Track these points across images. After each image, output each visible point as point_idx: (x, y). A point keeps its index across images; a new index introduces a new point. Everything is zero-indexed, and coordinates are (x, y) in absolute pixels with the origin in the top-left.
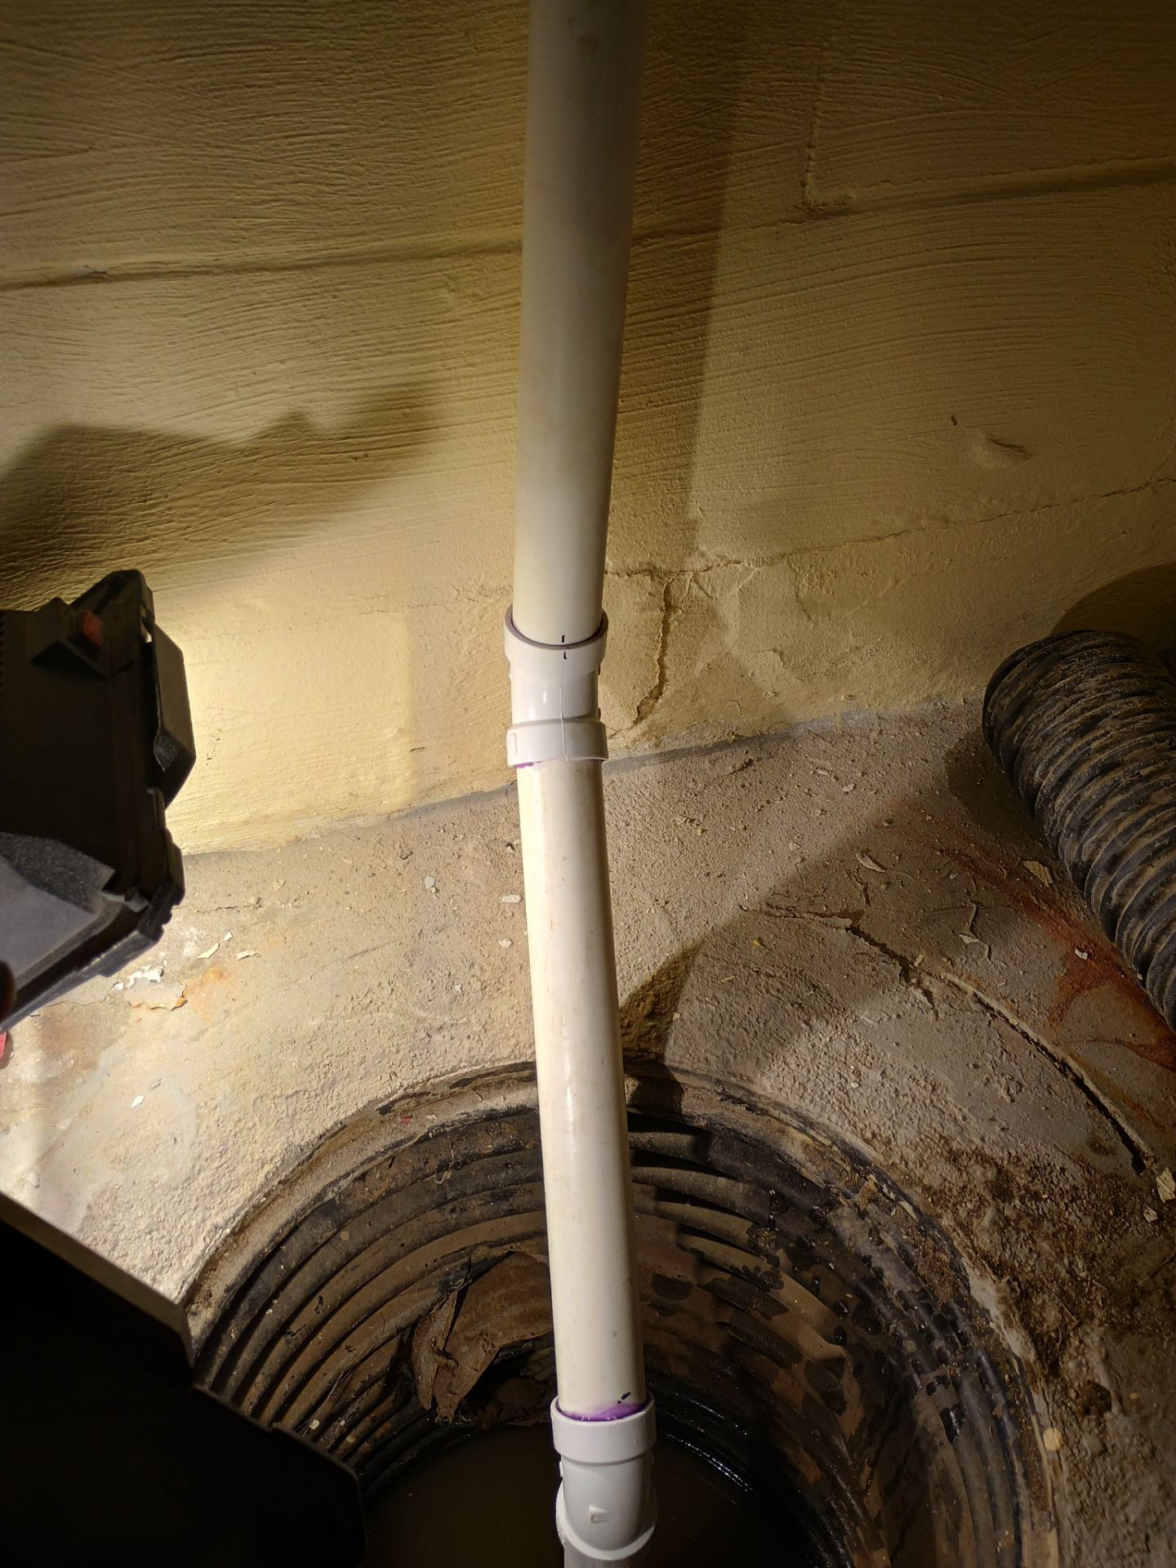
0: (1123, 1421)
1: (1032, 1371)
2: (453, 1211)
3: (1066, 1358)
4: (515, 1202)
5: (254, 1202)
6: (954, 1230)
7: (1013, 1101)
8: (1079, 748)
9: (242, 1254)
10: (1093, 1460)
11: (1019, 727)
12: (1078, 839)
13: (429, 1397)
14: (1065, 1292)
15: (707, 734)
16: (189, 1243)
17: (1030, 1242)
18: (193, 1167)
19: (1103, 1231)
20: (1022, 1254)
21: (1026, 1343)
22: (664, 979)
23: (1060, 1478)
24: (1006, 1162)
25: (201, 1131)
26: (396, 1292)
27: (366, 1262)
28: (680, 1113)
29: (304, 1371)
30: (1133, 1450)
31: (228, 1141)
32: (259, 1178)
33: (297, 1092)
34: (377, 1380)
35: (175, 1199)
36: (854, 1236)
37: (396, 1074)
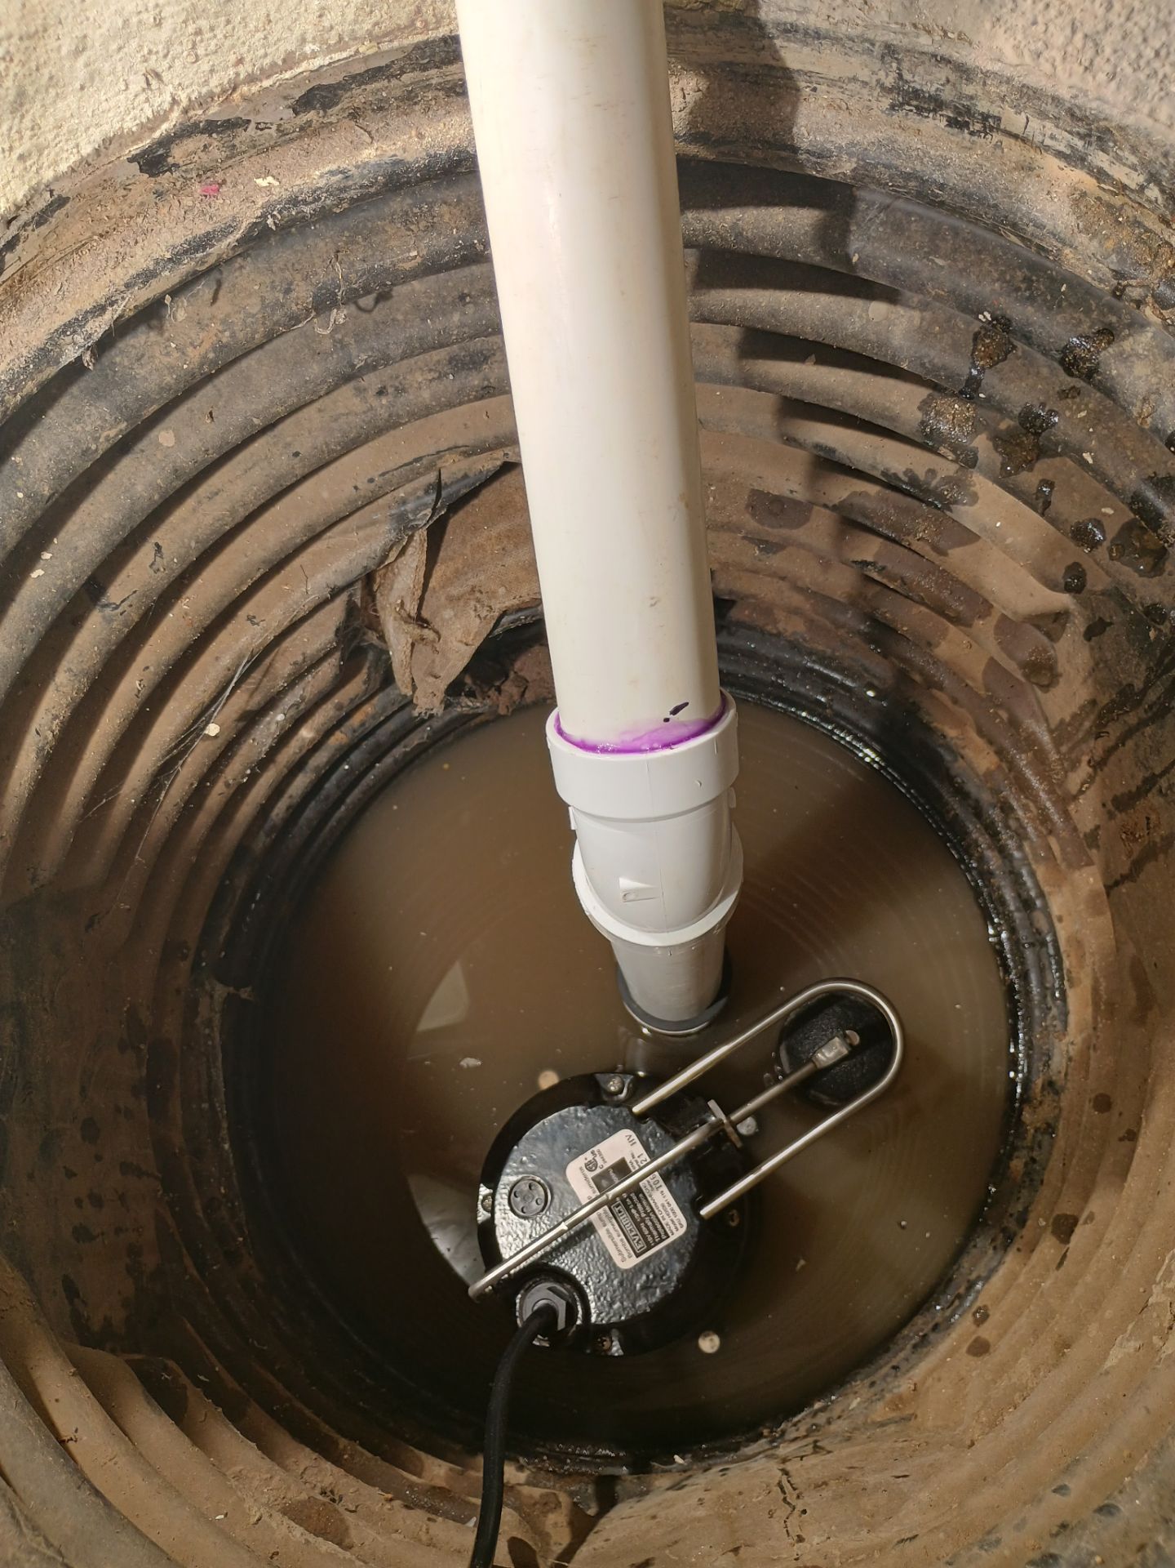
2: (379, 391)
13: (407, 679)
29: (166, 658)
34: (319, 660)
36: (1157, 392)
37: (158, 76)
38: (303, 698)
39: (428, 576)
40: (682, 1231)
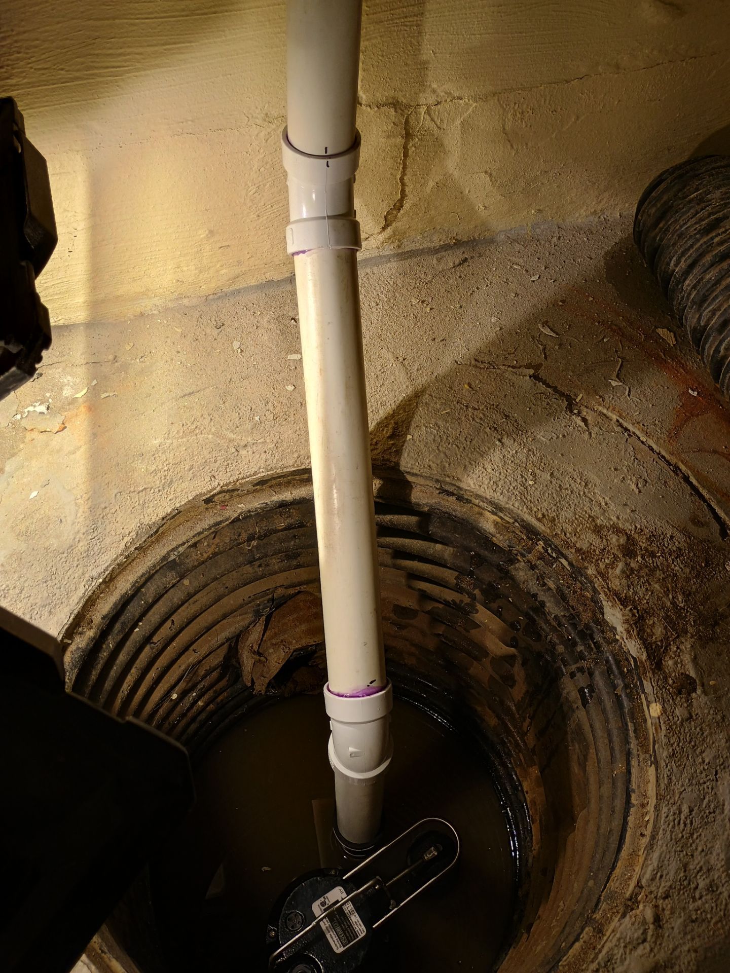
0: (703, 699)
1: (644, 666)
2: (260, 566)
3: (667, 658)
4: (301, 560)
5: (118, 561)
6: (596, 577)
7: (640, 492)
8: (705, 242)
9: (112, 595)
10: (682, 724)
11: (661, 229)
12: (699, 309)
13: (250, 678)
14: (669, 616)
15: (435, 238)
16: (74, 588)
17: (647, 584)
18: (74, 539)
19: (697, 577)
20: (641, 592)
21: (641, 649)
22: (401, 412)
23: (660, 735)
24: (633, 532)
25: (79, 515)
26: (225, 616)
27: (203, 598)
28: (410, 502)
29: (165, 665)
30: (710, 717)
31: (98, 521)
32: (121, 546)
33: (145, 489)
34: (214, 669)
35: (63, 560)
36: (527, 581)
37: (214, 477)
38: (204, 686)
39: (263, 635)
40: (364, 934)
